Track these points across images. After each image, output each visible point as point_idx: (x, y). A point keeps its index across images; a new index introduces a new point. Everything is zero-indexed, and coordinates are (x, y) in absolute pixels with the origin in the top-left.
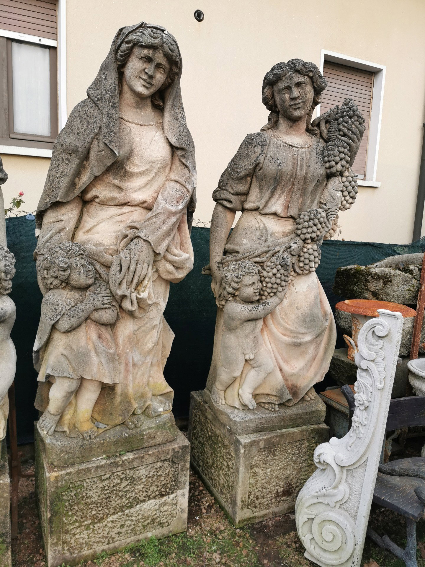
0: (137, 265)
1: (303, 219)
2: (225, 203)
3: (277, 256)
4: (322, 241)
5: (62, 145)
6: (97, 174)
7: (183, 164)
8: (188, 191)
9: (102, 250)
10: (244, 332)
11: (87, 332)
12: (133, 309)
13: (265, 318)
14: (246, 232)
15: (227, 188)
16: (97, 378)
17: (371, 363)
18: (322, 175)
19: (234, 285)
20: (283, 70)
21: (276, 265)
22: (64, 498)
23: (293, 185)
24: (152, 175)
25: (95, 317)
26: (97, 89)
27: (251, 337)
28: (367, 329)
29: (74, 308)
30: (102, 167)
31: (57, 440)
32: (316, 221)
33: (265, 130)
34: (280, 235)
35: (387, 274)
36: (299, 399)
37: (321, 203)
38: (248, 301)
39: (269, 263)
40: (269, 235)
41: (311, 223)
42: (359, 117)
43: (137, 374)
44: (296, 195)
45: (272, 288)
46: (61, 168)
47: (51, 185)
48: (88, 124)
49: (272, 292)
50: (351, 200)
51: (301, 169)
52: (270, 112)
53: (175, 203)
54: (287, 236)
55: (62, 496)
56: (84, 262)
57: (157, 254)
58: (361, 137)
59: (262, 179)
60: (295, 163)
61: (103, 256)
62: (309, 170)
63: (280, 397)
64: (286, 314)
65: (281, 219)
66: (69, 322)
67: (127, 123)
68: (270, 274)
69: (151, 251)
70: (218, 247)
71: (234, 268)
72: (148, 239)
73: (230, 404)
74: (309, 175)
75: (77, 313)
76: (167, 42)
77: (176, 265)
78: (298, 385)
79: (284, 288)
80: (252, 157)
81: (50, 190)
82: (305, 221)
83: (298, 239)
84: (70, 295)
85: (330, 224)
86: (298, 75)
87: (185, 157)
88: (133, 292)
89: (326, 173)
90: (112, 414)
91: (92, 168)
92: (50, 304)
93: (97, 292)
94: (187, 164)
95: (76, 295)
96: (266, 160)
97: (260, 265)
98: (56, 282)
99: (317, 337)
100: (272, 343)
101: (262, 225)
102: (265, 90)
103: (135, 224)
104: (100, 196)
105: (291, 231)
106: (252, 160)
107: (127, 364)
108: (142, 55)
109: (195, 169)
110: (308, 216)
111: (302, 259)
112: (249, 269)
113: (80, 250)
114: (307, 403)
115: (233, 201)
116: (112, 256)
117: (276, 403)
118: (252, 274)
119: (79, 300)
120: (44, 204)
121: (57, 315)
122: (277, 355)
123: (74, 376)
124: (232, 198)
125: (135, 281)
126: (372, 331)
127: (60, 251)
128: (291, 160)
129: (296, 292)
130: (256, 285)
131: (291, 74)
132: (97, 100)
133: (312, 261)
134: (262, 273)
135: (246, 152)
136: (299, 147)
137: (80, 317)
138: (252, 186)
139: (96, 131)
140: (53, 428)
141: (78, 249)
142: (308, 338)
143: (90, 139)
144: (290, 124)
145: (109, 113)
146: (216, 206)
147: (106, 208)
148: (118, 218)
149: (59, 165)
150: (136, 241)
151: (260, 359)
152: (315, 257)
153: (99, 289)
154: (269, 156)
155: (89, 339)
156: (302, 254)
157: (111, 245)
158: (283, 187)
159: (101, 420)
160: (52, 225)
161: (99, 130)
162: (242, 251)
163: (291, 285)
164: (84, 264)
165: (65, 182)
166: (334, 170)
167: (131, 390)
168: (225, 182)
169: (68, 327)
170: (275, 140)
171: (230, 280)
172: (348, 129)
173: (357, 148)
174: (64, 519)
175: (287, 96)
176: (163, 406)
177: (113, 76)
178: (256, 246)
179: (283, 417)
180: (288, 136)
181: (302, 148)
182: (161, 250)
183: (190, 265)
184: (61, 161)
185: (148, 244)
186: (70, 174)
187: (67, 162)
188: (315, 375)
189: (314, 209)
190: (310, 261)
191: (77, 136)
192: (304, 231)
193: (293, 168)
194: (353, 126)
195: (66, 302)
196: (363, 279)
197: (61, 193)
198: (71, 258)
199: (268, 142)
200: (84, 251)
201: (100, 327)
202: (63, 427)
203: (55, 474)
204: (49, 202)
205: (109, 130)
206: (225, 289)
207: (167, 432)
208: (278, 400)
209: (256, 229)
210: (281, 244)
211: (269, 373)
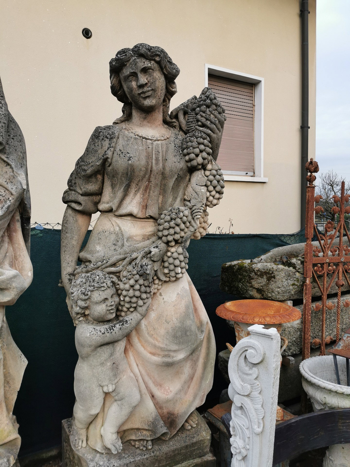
1: (164, 219)
3: (134, 263)
4: (188, 243)
7: (4, 161)
8: (12, 194)
10: (99, 360)
14: (100, 237)
17: (246, 399)
18: (181, 169)
20: (126, 55)
21: (134, 275)
23: (149, 181)
27: (109, 364)
28: (237, 353)
32: (179, 221)
33: (117, 123)
34: (139, 238)
35: (270, 270)
36: (178, 429)
37: (185, 200)
38: (101, 321)
39: (125, 273)
40: (125, 240)
41: (172, 223)
42: (216, 105)
44: (155, 192)
45: (130, 302)
49: (131, 307)
50: (217, 196)
51: (157, 163)
52: (122, 104)
54: (148, 239)
58: (222, 127)
59: (113, 176)
60: (149, 157)
62: (166, 164)
63: (153, 431)
64: (154, 329)
65: (139, 220)
68: (127, 286)
70: (68, 256)
71: (82, 281)
73: (92, 447)
74: (167, 169)
78: (176, 412)
79: (145, 301)
80: (99, 152)
82: (166, 222)
83: (160, 242)
85: (195, 223)
86: (143, 60)
87: (5, 153)
89: (188, 167)
94: (9, 162)
96: (115, 155)
97: (116, 276)
99: (192, 354)
100: (139, 365)
101: (117, 229)
102: (112, 79)
105: (152, 233)
106: (100, 155)
110: (169, 215)
111: (166, 264)
112: (98, 283)
114: (188, 433)
115: (82, 202)
117: (149, 439)
118: (103, 289)
124: (81, 199)
126: (243, 356)
128: (145, 154)
129: (164, 302)
130: (110, 300)
131: (135, 59)
133: (178, 266)
134: (118, 284)
135: (93, 147)
136: (154, 139)
142: (181, 356)
144: (143, 115)
146: (67, 209)
151: (123, 390)
152: (181, 262)
154: (118, 150)
156: (166, 258)
158: (137, 185)
162: (94, 260)
163: (158, 294)
166: (194, 163)
168: (74, 182)
170: (126, 132)
171: (76, 298)
172: (207, 119)
173: (219, 139)
178: (111, 253)
179: (157, 457)
180: (142, 128)
181: (158, 140)
188: (195, 398)
189: (177, 207)
190: (175, 266)
192: (165, 232)
193: (147, 162)
194: (212, 116)
196: (247, 276)
199: (117, 134)
208: (151, 435)
209: (111, 233)
210: (140, 249)
211: (135, 407)
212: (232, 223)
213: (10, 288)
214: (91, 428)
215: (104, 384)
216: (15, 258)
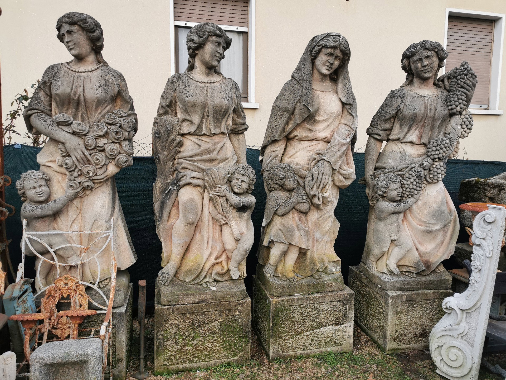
0: (322, 177)
1: (432, 145)
2: (376, 136)
3: (413, 170)
4: (447, 160)
5: (279, 107)
6: (299, 122)
7: (350, 113)
8: (353, 130)
9: (300, 168)
10: (390, 221)
11: (293, 216)
12: (320, 203)
13: (405, 212)
14: (391, 155)
15: (377, 126)
17: (483, 240)
18: (446, 115)
19: (383, 189)
20: (416, 49)
21: (413, 176)
22: (280, 315)
23: (424, 122)
24: (331, 121)
25: (298, 207)
26: (299, 73)
27: (396, 224)
28: (479, 218)
29: (286, 202)
30: (302, 118)
31: (276, 281)
32: (442, 146)
33: (403, 86)
34: (415, 156)
35: (501, 184)
36: (432, 270)
37: (445, 133)
38: (393, 200)
39: (407, 175)
40: (407, 157)
41: (438, 148)
42: (471, 74)
43: (319, 246)
44: (427, 129)
47: (271, 130)
48: (294, 94)
49: (410, 195)
50: (468, 131)
51: (430, 112)
52: (407, 74)
53: (345, 138)
54: (420, 157)
55: (279, 314)
56: (292, 175)
57: (334, 170)
58: (475, 87)
59: (402, 120)
60: (426, 108)
61: (300, 171)
62: (436, 112)
63: (416, 268)
64: (420, 210)
65: (416, 145)
66: (284, 209)
67: (316, 91)
68: (409, 183)
69: (331, 168)
70: (371, 165)
71: (383, 178)
72: (329, 161)
73: (380, 271)
74: (437, 115)
75: (288, 204)
76: (342, 43)
77: (345, 177)
78: (431, 261)
79: (419, 192)
80: (395, 105)
81: (271, 133)
82: (434, 147)
83: (428, 159)
85: (452, 148)
86: (427, 51)
87: (351, 109)
88: (320, 193)
89: (449, 113)
90: (304, 270)
91: (295, 119)
93: (298, 193)
94: (352, 114)
95: (287, 194)
96: (405, 107)
98: (276, 186)
99: (444, 227)
100: (410, 230)
101: (402, 150)
102: (404, 61)
103: (320, 152)
104: (299, 135)
105: (423, 153)
106: (395, 108)
107: (313, 239)
108: (327, 52)
109: (357, 116)
110: (436, 143)
111: (432, 172)
112: (393, 179)
114: (438, 274)
115: (381, 135)
116: (307, 171)
118: (396, 182)
119: (288, 197)
120: (267, 142)
121: (278, 205)
122: (414, 238)
123: (286, 242)
124: (381, 133)
125: (321, 186)
126: (483, 219)
127: (279, 169)
128: (423, 106)
129: (428, 195)
130: (399, 189)
131: (422, 51)
133: (439, 173)
134: (402, 182)
136: (429, 96)
137: (290, 207)
138: (395, 124)
139: (299, 98)
140: (273, 274)
142: (437, 227)
143: (296, 103)
144: (422, 82)
145: (306, 87)
146: (369, 138)
147: (302, 142)
148: (309, 148)
149: (276, 118)
150: (321, 162)
151: (402, 240)
152: (442, 171)
153: (299, 191)
154: (407, 104)
155: (294, 220)
156: (432, 169)
157: (305, 165)
158: (417, 124)
159: (299, 272)
160: (271, 154)
161: (301, 97)
162: (388, 168)
163: (424, 190)
165: (280, 128)
166: (455, 111)
167: (315, 256)
168: (376, 123)
169: (283, 213)
170: (411, 93)
171: (380, 187)
172: (465, 83)
173: (472, 96)
174: (280, 329)
175: (419, 65)
177: (309, 65)
178: (398, 164)
179: (420, 282)
180: (420, 90)
181: (431, 97)
182: (337, 167)
183: (354, 177)
184: (278, 116)
185: (329, 163)
186: (283, 123)
187: (281, 117)
188: (444, 254)
189: (441, 138)
190: (438, 173)
192: (433, 153)
193: (425, 111)
194: (468, 81)
195: (282, 198)
196: (482, 188)
197: (278, 134)
198: (285, 172)
199: (406, 95)
200: (292, 168)
201: (300, 214)
202: (278, 273)
203: (275, 300)
204: (270, 140)
205: (306, 97)
206: (376, 192)
207: (339, 284)
208: (415, 271)
209: (397, 153)
210: (416, 162)
211: (409, 250)
212: (466, 152)
213: (349, 178)
214: (379, 262)
215: (392, 235)
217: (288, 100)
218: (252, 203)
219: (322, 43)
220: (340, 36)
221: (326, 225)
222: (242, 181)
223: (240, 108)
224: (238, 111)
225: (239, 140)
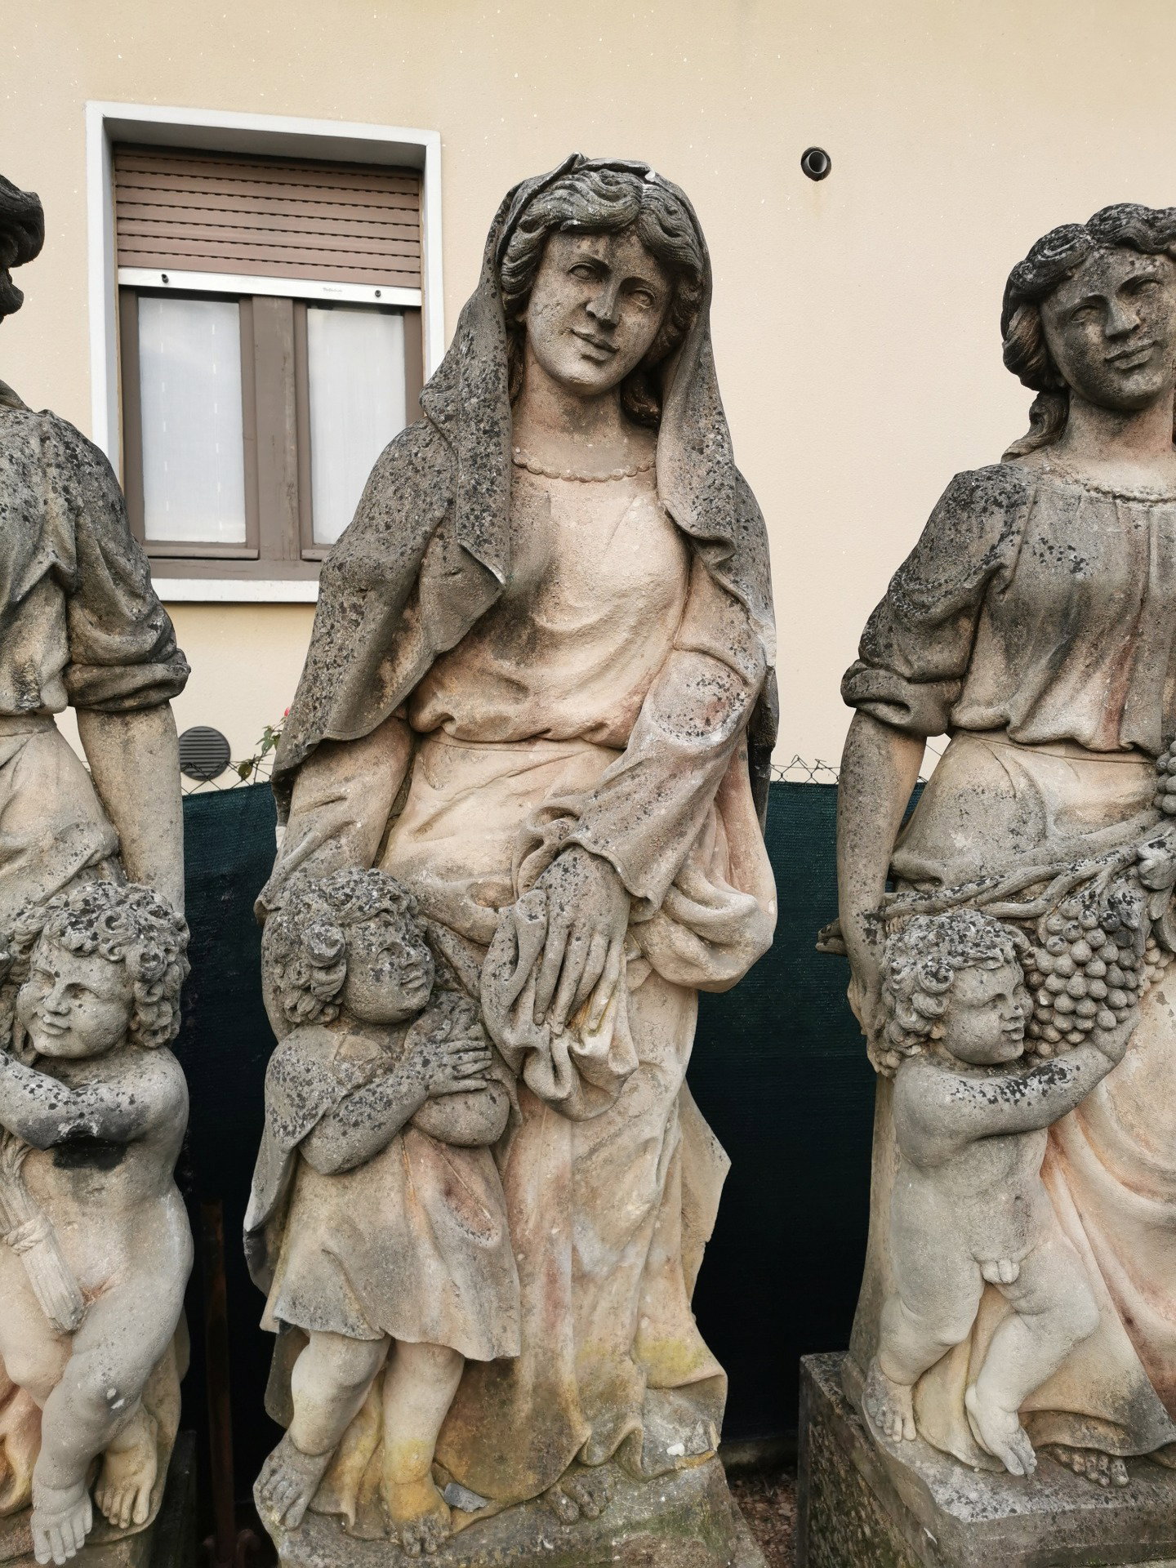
0: (568, 943)
2: (884, 711)
3: (1087, 893)
5: (341, 567)
6: (442, 647)
7: (726, 592)
8: (745, 682)
9: (463, 891)
10: (974, 1180)
11: (406, 1174)
12: (563, 1094)
13: (1053, 1128)
14: (965, 807)
15: (888, 660)
16: (441, 1334)
19: (923, 1002)
20: (1072, 248)
21: (1087, 930)
23: (1135, 633)
24: (621, 636)
25: (432, 1121)
26: (449, 388)
27: (1003, 1197)
29: (362, 1092)
30: (459, 621)
31: (314, 1550)
33: (1018, 455)
34: (1095, 815)
38: (981, 1062)
39: (1055, 922)
40: (1050, 819)
43: (594, 1308)
44: (1152, 670)
46: (338, 638)
47: (309, 691)
48: (417, 494)
49: (1075, 1029)
51: (1164, 576)
53: (700, 724)
54: (1124, 818)
56: (393, 936)
57: (638, 903)
59: (1015, 622)
60: (1138, 556)
61: (464, 909)
63: (1131, 1431)
64: (1139, 1109)
65: (1095, 756)
66: (343, 1141)
67: (538, 480)
68: (1065, 963)
69: (616, 891)
70: (864, 861)
71: (923, 939)
72: (605, 853)
73: (934, 1443)
75: (368, 1110)
76: (654, 205)
77: (710, 936)
79: (1123, 1014)
80: (972, 549)
81: (306, 705)
83: (1167, 828)
84: (352, 1046)
86: (1131, 256)
87: (730, 570)
88: (558, 1036)
90: (502, 1459)
91: (426, 629)
92: (285, 1080)
93: (440, 1035)
94: (740, 593)
95: (371, 1047)
96: (1027, 554)
97: (1023, 928)
98: (307, 1004)
100: (1086, 1216)
101: (1022, 784)
102: (1013, 323)
103: (567, 802)
104: (455, 715)
105: (1137, 798)
106: (974, 560)
107: (552, 1279)
108: (575, 260)
112: (977, 945)
113: (383, 896)
115: (911, 703)
116: (496, 910)
117: (1118, 1452)
118: (992, 965)
119: (379, 1062)
120: (291, 750)
121: (304, 1118)
122: (1111, 1262)
123: (362, 1329)
124: (907, 692)
125: (565, 997)
127: (318, 904)
128: (1125, 547)
129: (1174, 1024)
130: (1012, 1001)
131: (1102, 257)
132: (443, 418)
134: (1031, 955)
135: (952, 534)
136: (1153, 498)
137: (379, 1126)
138: (980, 647)
139: (438, 514)
140: (302, 1502)
141: (375, 893)
143: (419, 540)
144: (1112, 424)
145: (476, 454)
146: (856, 723)
147: (479, 751)
148: (516, 784)
149: (332, 626)
150: (566, 858)
151: (1044, 1282)
153: (446, 1025)
154: (1034, 539)
157: (491, 873)
158: (1095, 646)
159: (466, 1477)
160: (315, 814)
161: (447, 510)
162: (952, 877)
163: (1152, 997)
164: (394, 944)
165: (348, 677)
167: (568, 1375)
168: (882, 641)
169: (340, 1160)
170: (1058, 482)
171: (907, 986)
175: (1093, 333)
176: (685, 1432)
177: (490, 340)
178: (1003, 857)
179: (1150, 1514)
180: (1107, 466)
181: (1165, 501)
182: (652, 886)
184: (338, 615)
185: (607, 868)
186: (361, 652)
187: (354, 616)
191: (385, 535)
193: (1133, 574)
195: (335, 1070)
197: (335, 712)
198: (349, 925)
199: (1030, 492)
200: (395, 899)
201: (450, 1156)
202: (336, 1496)
204: (304, 743)
205: (476, 507)
207: (695, 1545)
208: (1123, 1442)
209: (999, 797)
210: (1101, 850)
211: (1081, 1341)
213: (739, 943)
214: (928, 1386)
215: (986, 1255)
216: (734, 861)
217: (388, 527)
218: (142, 1112)
219: (539, 207)
220: (640, 173)
221: (629, 1194)
222: (75, 989)
223: (104, 573)
224: (98, 586)
225: (126, 745)
